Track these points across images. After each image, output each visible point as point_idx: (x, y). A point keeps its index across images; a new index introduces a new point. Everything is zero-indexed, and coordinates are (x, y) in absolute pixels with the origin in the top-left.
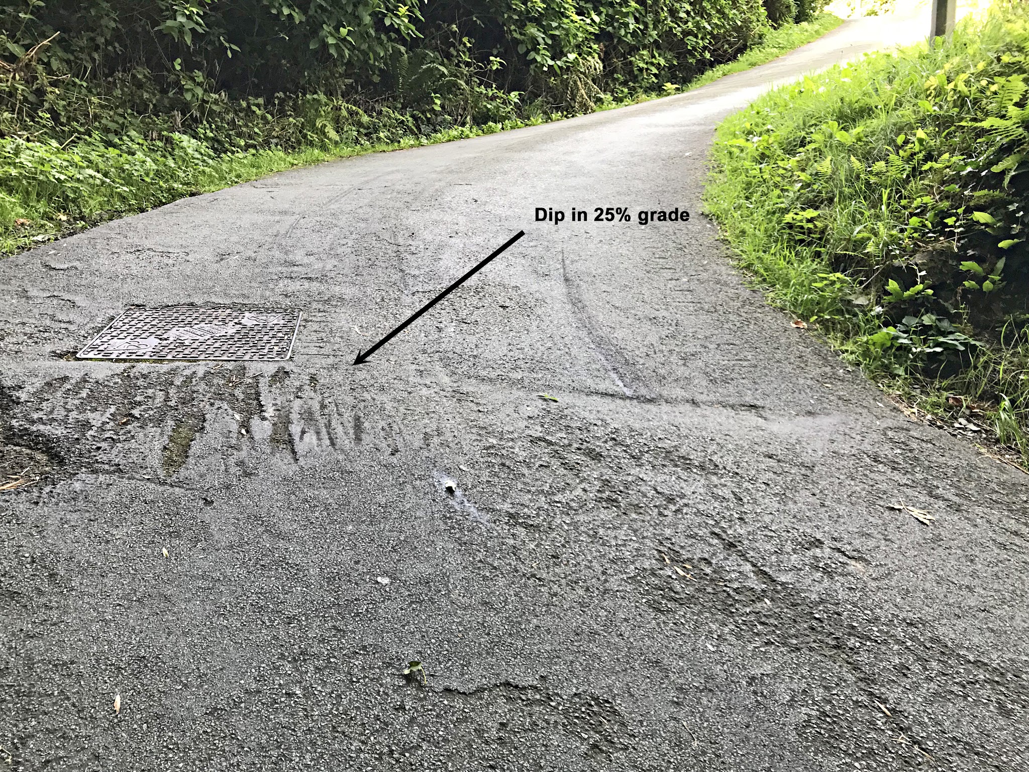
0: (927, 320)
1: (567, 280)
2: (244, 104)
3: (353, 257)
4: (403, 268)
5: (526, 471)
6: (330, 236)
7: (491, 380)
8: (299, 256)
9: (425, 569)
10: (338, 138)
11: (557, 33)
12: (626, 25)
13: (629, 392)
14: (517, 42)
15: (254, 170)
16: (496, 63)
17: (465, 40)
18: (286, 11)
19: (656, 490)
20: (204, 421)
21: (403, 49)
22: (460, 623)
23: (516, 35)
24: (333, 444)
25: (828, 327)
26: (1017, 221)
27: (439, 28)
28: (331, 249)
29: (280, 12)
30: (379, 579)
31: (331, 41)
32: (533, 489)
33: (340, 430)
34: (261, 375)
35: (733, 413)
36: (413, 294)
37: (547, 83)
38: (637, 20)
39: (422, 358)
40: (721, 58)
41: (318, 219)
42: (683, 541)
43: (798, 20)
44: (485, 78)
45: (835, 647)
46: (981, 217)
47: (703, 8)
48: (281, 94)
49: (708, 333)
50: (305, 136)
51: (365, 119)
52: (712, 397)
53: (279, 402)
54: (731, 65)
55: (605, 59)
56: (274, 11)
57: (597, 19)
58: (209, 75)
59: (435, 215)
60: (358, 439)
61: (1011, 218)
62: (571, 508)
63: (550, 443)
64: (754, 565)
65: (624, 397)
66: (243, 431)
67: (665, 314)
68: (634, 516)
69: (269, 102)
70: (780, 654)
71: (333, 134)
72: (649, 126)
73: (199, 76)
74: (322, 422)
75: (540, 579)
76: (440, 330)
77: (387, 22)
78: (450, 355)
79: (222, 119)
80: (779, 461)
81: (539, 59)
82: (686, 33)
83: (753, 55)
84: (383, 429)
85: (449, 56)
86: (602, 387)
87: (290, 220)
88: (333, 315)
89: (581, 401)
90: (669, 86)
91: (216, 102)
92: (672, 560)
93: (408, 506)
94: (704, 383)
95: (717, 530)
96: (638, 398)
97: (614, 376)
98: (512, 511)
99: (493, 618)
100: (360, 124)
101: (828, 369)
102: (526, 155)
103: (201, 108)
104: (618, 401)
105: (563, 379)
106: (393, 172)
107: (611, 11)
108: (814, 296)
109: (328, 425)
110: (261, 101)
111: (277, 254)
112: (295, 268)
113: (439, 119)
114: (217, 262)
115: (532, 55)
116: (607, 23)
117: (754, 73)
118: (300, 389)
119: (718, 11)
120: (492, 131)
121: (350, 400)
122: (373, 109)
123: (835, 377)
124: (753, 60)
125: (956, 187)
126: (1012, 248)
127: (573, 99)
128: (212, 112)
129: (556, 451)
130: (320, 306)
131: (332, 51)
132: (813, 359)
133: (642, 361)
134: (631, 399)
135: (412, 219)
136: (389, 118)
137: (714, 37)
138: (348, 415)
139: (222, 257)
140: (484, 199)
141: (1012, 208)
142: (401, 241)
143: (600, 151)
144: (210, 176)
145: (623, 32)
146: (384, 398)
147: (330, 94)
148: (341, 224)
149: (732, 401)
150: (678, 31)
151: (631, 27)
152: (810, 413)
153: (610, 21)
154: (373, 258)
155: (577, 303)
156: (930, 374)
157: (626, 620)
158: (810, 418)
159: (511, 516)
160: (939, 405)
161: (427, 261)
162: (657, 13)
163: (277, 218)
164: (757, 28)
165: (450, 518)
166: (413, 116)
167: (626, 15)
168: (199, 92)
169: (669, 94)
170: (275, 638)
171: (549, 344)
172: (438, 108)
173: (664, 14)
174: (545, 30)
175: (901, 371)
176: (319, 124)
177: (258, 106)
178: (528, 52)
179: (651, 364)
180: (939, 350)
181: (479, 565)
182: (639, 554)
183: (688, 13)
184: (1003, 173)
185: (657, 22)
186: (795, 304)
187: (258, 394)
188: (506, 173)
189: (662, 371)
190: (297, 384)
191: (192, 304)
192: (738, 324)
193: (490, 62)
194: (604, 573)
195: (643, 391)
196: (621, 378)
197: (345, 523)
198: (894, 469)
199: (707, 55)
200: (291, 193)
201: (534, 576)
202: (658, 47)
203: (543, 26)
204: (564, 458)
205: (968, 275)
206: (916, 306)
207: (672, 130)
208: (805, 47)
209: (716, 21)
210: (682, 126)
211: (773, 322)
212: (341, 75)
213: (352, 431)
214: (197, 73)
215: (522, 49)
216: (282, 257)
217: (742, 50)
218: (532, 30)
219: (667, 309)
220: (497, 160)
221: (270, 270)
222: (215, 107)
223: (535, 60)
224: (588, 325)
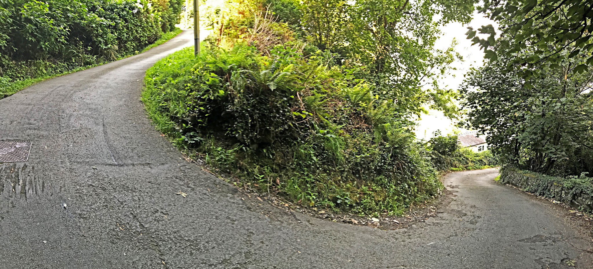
0: (192, 134)
1: (104, 125)
2: (20, 63)
3: (47, 121)
4: (60, 124)
5: (85, 198)
6: (41, 113)
7: (80, 163)
8: (32, 121)
9: (56, 236)
10: (46, 72)
11: (106, 39)
12: (124, 35)
13: (116, 163)
14: (95, 42)
15: (22, 86)
16: (89, 48)
17: (81, 42)
18: (30, 39)
19: (118, 200)
20: (4, 187)
21: (63, 46)
22: (63, 255)
23: (95, 40)
24: (36, 193)
25: (170, 136)
26: (209, 109)
27: (74, 38)
28: (41, 118)
29: (29, 39)
30: (44, 241)
31: (43, 46)
32: (86, 204)
33: (38, 187)
34: (20, 168)
35: (143, 167)
36: (62, 133)
37: (104, 53)
38: (127, 34)
39: (62, 156)
40: (150, 43)
41: (38, 106)
42: (123, 218)
43: (171, 31)
44: (87, 52)
45: (156, 246)
46: (202, 108)
47: (145, 30)
48: (30, 60)
49: (139, 141)
50: (37, 72)
51: (54, 66)
52: (138, 162)
53: (23, 178)
54: (152, 45)
55: (119, 45)
56: (27, 39)
57: (116, 34)
58: (10, 56)
59: (70, 104)
60: (43, 190)
61: (207, 109)
62: (96, 210)
63: (93, 186)
64: (140, 223)
65: (115, 165)
66: (14, 190)
67: (128, 135)
68: (111, 211)
69: (27, 62)
70: (142, 252)
71: (45, 71)
72: (129, 69)
73: (7, 57)
74: (34, 185)
75: (85, 237)
76: (68, 146)
77: (59, 40)
78: (70, 155)
79: (14, 69)
80: (152, 184)
81: (101, 46)
82: (141, 37)
83: (159, 41)
84: (50, 186)
85: (76, 46)
86: (110, 162)
87: (31, 107)
88: (40, 142)
89: (103, 168)
90: (136, 52)
91: (12, 64)
92: (119, 225)
93: (54, 214)
94: (137, 158)
95: (132, 212)
96: (119, 165)
97: (113, 158)
98: (80, 213)
99: (72, 252)
100: (52, 67)
101: (169, 149)
102: (96, 80)
103: (8, 66)
104: (113, 167)
105: (100, 160)
106: (60, 87)
107: (120, 31)
108: (166, 127)
109: (36, 186)
110: (24, 62)
111: (27, 120)
112: (31, 126)
113: (74, 64)
114: (10, 124)
115: (100, 45)
116: (119, 35)
117: (159, 48)
118: (29, 172)
119: (149, 30)
120: (89, 68)
121: (42, 175)
122: (56, 63)
123: (171, 151)
124: (159, 43)
125: (196, 100)
126: (208, 116)
127: (111, 56)
128: (11, 67)
129: (94, 189)
130: (37, 139)
131: (44, 49)
132: (165, 146)
133: (121, 152)
134: (117, 165)
135: (64, 105)
136: (60, 65)
137: (148, 37)
138: (41, 181)
139: (11, 122)
140: (84, 97)
141: (208, 106)
142: (60, 114)
143: (115, 79)
144: (10, 89)
145: (123, 37)
146: (51, 174)
147: (44, 59)
148: (44, 108)
149: (143, 163)
150: (138, 36)
151: (125, 36)
152: (163, 164)
153: (119, 34)
154: (52, 121)
155: (105, 133)
156: (192, 147)
157: (104, 248)
158: (162, 166)
159: (80, 215)
160: (194, 156)
161: (67, 121)
162: (132, 32)
163: (27, 107)
164: (159, 34)
165: (64, 217)
166: (67, 64)
167: (124, 33)
168: (7, 62)
169: (136, 54)
170: (17, 264)
171: (97, 149)
172: (74, 62)
173: (134, 31)
174: (103, 38)
175: (186, 147)
176: (41, 69)
177: (23, 64)
178: (98, 44)
179: (123, 153)
180: (194, 142)
181: (70, 233)
182: (111, 224)
183: (141, 31)
184: (205, 98)
185: (132, 34)
186: (161, 129)
187: (18, 175)
188: (90, 87)
189: (126, 155)
190: (29, 170)
191: (3, 140)
192: (147, 137)
193: (88, 48)
194: (101, 232)
195: (120, 162)
196: (115, 158)
197: (37, 222)
198: (180, 180)
199: (147, 42)
200: (31, 96)
201: (83, 235)
202: (133, 41)
203: (102, 37)
204: (96, 191)
205: (200, 123)
206: (189, 130)
207: (134, 72)
208: (172, 39)
209: (148, 33)
210: (137, 70)
211: (156, 135)
212: (47, 54)
213: (41, 188)
214: (6, 56)
215: (97, 44)
216: (28, 121)
217: (156, 40)
218: (100, 39)
219: (129, 134)
220: (89, 82)
221: (24, 126)
222: (11, 66)
223: (100, 47)
224: (107, 141)
